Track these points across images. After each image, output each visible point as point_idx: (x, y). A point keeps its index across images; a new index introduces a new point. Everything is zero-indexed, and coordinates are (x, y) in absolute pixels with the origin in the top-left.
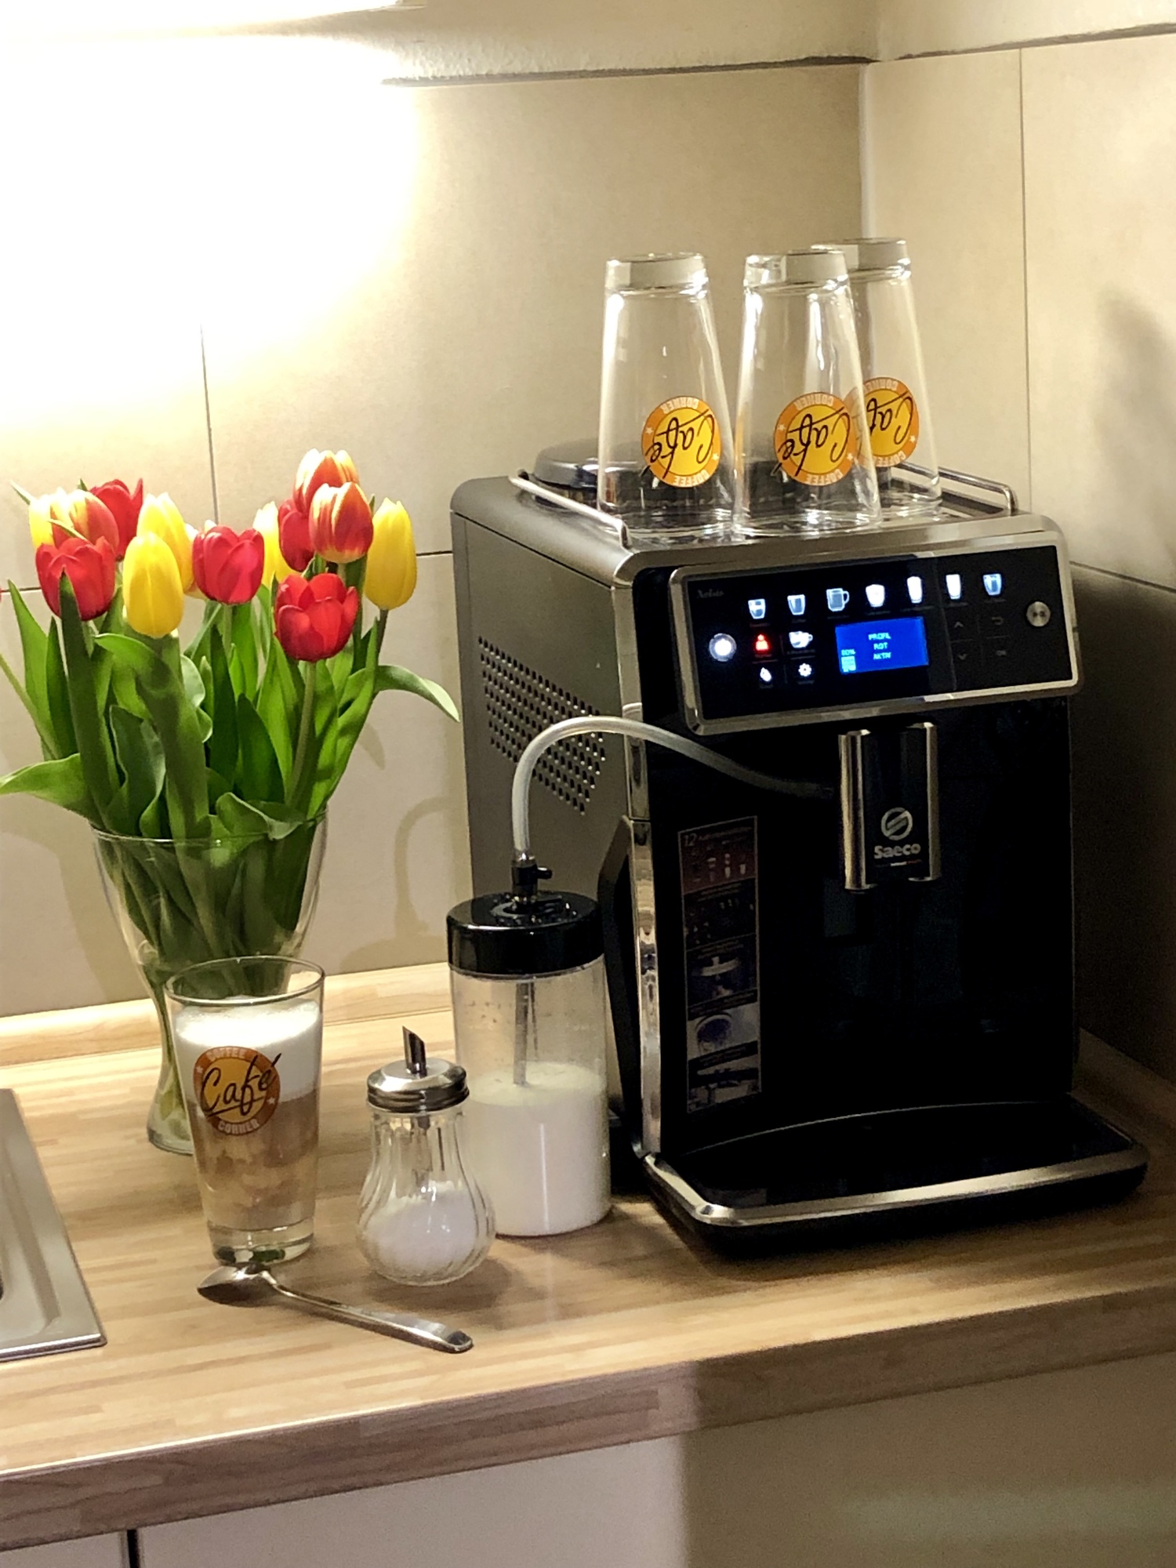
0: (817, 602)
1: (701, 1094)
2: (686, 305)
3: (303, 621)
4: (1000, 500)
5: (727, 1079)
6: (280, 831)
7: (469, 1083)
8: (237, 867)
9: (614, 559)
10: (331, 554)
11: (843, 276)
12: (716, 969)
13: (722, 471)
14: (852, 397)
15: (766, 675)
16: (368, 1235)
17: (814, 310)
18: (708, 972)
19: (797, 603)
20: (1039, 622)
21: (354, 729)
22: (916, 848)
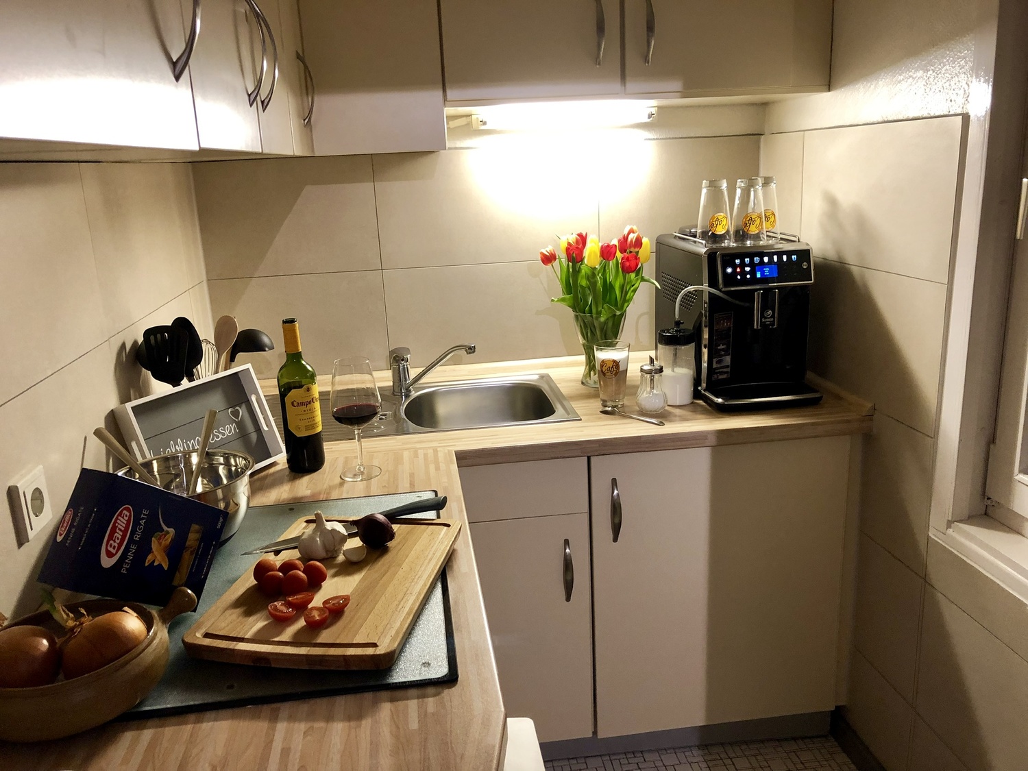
0: (752, 260)
1: (715, 376)
2: (721, 192)
3: (628, 264)
4: (796, 239)
5: (722, 373)
6: (618, 313)
7: (664, 369)
8: (606, 323)
9: (703, 250)
10: (632, 249)
11: (761, 185)
12: (721, 347)
13: (728, 232)
14: (761, 214)
15: (739, 277)
16: (639, 402)
17: (752, 193)
18: (719, 348)
19: (747, 260)
20: (805, 267)
21: (635, 291)
22: (772, 319)
